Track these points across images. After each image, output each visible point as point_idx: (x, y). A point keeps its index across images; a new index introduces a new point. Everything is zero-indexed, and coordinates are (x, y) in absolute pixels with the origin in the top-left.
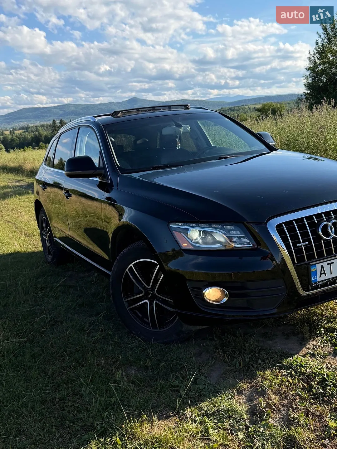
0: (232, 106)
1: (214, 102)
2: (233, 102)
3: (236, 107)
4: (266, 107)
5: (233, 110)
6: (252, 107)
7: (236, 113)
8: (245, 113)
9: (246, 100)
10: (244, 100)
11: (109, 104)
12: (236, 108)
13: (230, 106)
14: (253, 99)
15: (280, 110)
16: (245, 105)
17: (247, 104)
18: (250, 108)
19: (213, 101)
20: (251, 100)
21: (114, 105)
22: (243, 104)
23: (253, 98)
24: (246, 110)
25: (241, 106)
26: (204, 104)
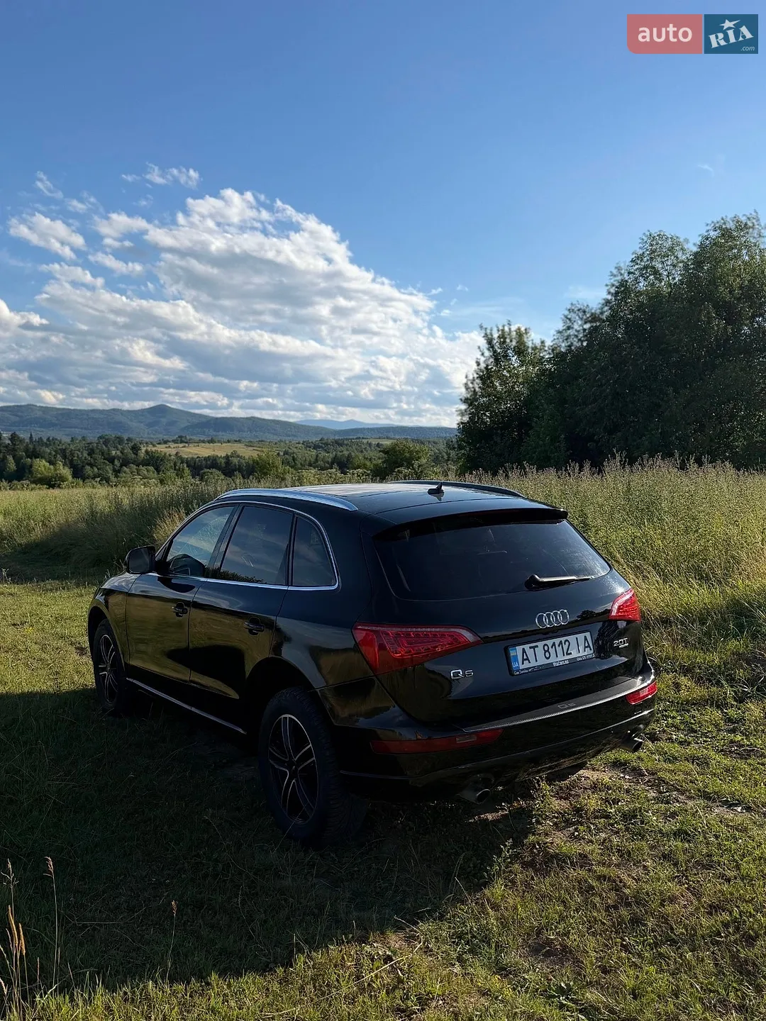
0: (341, 438)
1: (309, 426)
2: (341, 431)
3: (347, 439)
4: (398, 449)
5: (341, 445)
6: (374, 442)
7: (347, 450)
8: (362, 452)
9: (364, 429)
10: (361, 429)
11: (112, 411)
12: (345, 442)
13: (337, 438)
14: (377, 429)
15: (420, 454)
16: (363, 438)
17: (365, 437)
18: (370, 445)
19: (307, 424)
20: (372, 430)
21: (122, 414)
22: (359, 435)
23: (375, 426)
24: (363, 447)
25: (356, 439)
26: (291, 428)
